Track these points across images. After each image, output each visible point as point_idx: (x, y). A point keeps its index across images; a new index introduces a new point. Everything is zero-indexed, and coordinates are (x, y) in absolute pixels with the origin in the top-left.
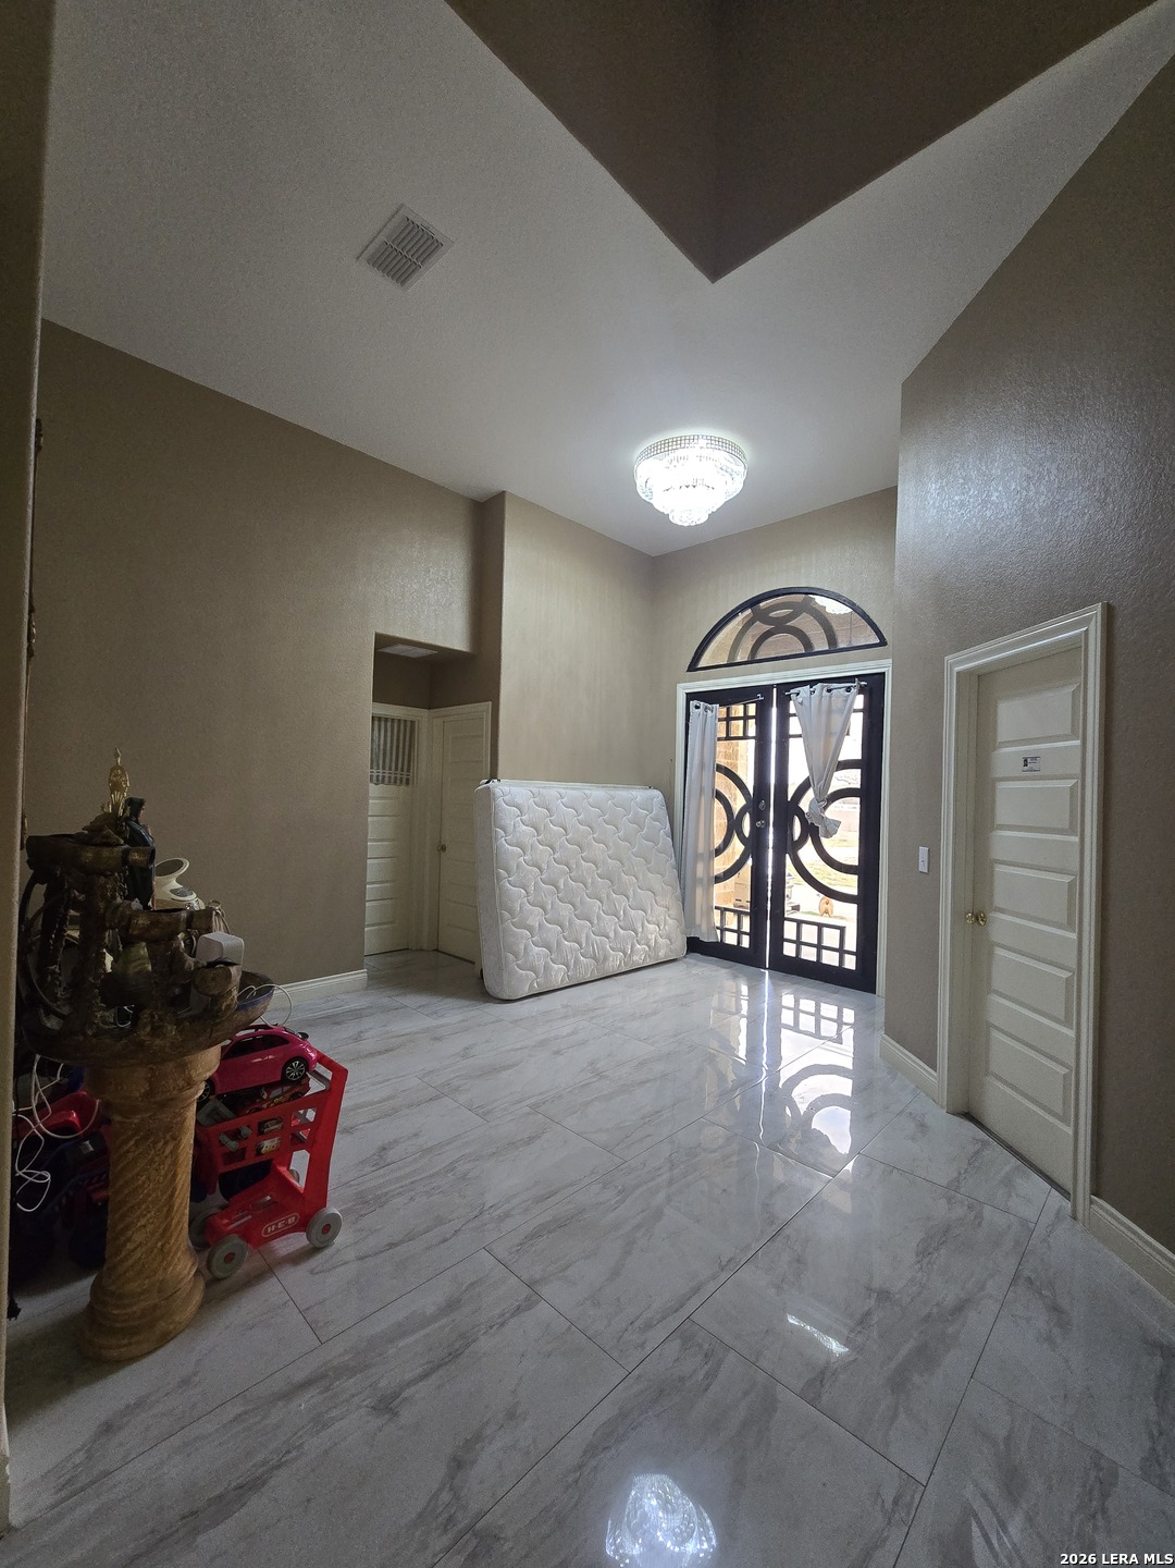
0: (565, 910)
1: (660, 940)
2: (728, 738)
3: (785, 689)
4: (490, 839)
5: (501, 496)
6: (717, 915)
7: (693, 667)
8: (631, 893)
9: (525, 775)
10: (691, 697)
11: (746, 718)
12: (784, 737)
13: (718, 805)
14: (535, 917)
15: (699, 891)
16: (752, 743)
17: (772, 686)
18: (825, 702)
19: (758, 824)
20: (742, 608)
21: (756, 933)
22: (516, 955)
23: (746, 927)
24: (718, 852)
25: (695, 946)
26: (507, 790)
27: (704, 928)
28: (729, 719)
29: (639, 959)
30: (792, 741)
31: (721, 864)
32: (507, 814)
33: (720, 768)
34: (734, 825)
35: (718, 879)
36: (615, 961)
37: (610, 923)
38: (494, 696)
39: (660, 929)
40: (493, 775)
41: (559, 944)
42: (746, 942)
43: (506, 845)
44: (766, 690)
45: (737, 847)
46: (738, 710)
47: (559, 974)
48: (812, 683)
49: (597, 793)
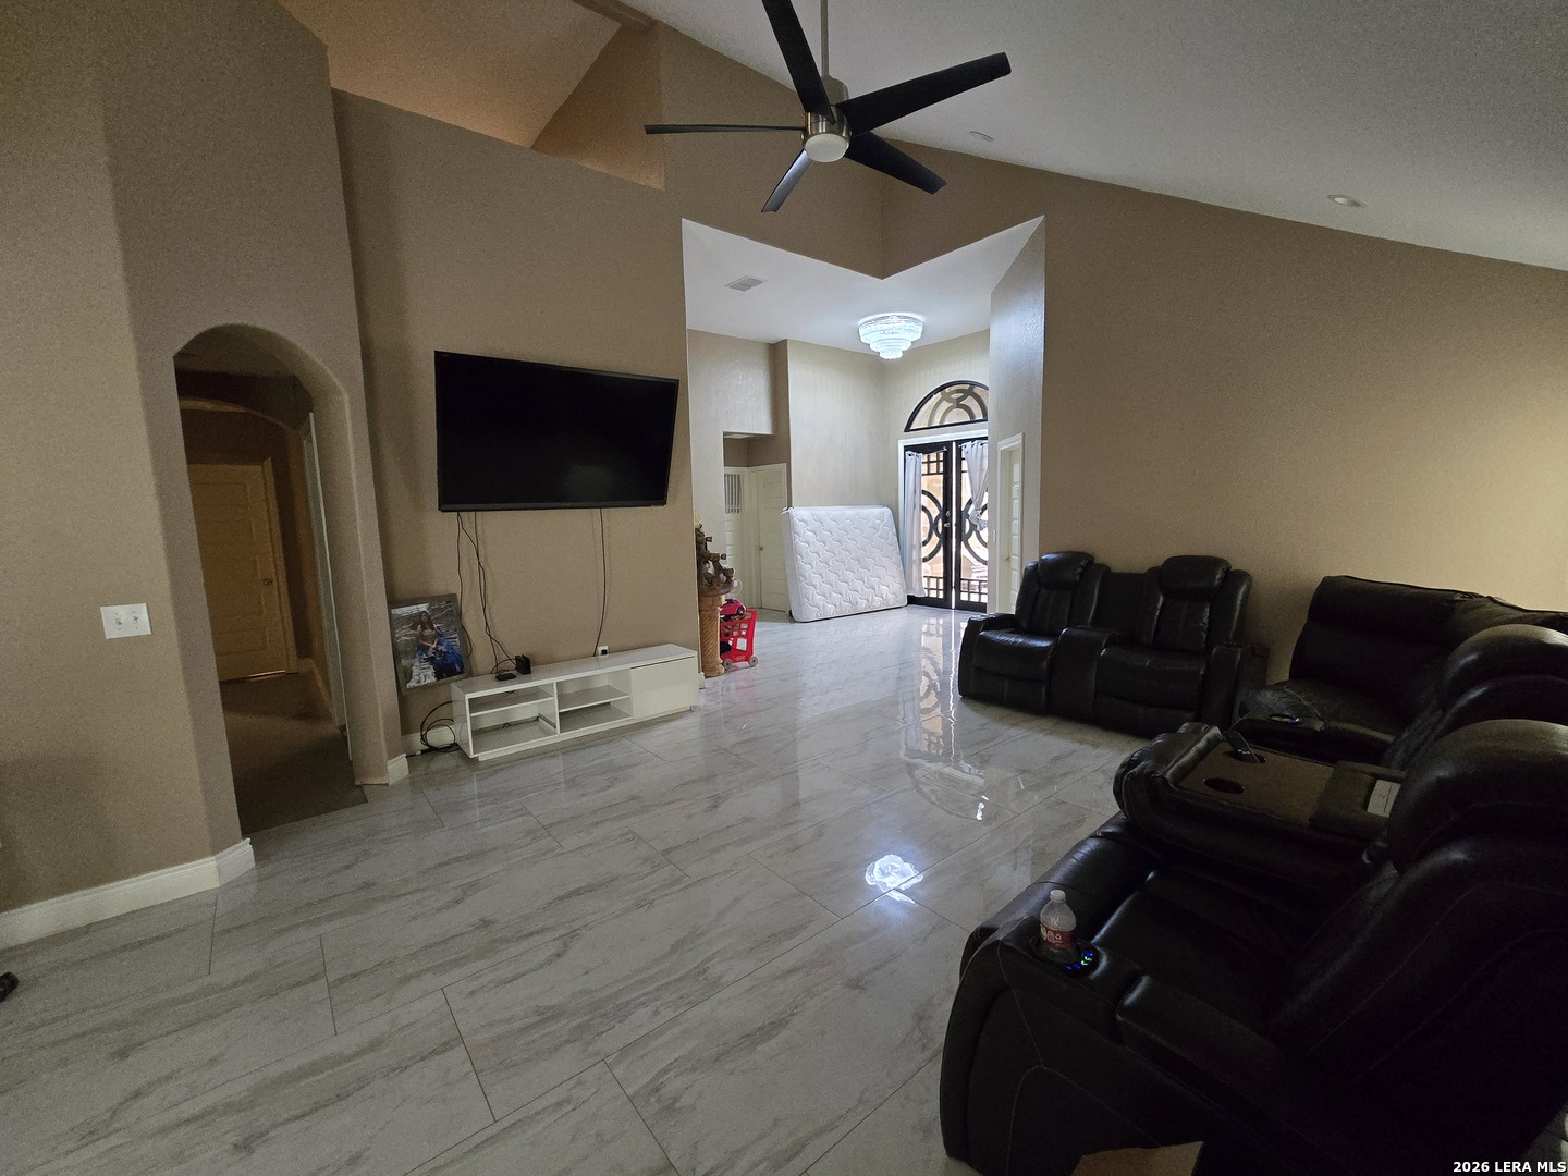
0: (833, 577)
1: (889, 595)
2: (929, 474)
3: (959, 442)
4: (791, 540)
5: (785, 342)
6: (925, 581)
7: (908, 429)
8: (871, 568)
9: (806, 504)
10: (907, 448)
11: (938, 461)
12: (960, 472)
13: (923, 514)
14: (817, 580)
15: (915, 568)
16: (941, 477)
17: (952, 442)
18: (980, 451)
19: (946, 525)
20: (936, 392)
21: (947, 589)
22: (808, 599)
23: (941, 587)
24: (925, 543)
25: (912, 600)
26: (799, 513)
27: (917, 588)
28: (929, 462)
29: (877, 604)
30: (963, 474)
31: (926, 551)
32: (800, 526)
33: (924, 492)
34: (933, 526)
35: (925, 560)
36: (863, 605)
37: (859, 585)
38: (788, 460)
39: (891, 589)
40: (790, 506)
41: (830, 594)
42: (941, 595)
43: (800, 543)
44: (948, 444)
45: (935, 539)
46: (933, 457)
47: (831, 610)
48: (973, 440)
49: (849, 511)
